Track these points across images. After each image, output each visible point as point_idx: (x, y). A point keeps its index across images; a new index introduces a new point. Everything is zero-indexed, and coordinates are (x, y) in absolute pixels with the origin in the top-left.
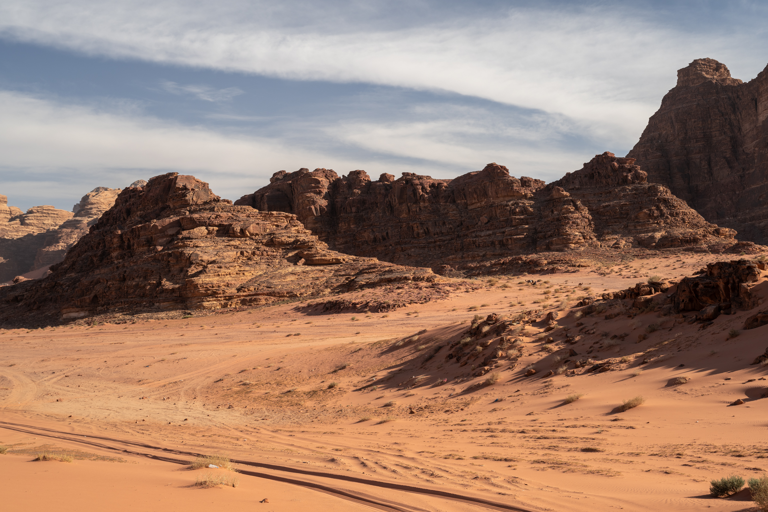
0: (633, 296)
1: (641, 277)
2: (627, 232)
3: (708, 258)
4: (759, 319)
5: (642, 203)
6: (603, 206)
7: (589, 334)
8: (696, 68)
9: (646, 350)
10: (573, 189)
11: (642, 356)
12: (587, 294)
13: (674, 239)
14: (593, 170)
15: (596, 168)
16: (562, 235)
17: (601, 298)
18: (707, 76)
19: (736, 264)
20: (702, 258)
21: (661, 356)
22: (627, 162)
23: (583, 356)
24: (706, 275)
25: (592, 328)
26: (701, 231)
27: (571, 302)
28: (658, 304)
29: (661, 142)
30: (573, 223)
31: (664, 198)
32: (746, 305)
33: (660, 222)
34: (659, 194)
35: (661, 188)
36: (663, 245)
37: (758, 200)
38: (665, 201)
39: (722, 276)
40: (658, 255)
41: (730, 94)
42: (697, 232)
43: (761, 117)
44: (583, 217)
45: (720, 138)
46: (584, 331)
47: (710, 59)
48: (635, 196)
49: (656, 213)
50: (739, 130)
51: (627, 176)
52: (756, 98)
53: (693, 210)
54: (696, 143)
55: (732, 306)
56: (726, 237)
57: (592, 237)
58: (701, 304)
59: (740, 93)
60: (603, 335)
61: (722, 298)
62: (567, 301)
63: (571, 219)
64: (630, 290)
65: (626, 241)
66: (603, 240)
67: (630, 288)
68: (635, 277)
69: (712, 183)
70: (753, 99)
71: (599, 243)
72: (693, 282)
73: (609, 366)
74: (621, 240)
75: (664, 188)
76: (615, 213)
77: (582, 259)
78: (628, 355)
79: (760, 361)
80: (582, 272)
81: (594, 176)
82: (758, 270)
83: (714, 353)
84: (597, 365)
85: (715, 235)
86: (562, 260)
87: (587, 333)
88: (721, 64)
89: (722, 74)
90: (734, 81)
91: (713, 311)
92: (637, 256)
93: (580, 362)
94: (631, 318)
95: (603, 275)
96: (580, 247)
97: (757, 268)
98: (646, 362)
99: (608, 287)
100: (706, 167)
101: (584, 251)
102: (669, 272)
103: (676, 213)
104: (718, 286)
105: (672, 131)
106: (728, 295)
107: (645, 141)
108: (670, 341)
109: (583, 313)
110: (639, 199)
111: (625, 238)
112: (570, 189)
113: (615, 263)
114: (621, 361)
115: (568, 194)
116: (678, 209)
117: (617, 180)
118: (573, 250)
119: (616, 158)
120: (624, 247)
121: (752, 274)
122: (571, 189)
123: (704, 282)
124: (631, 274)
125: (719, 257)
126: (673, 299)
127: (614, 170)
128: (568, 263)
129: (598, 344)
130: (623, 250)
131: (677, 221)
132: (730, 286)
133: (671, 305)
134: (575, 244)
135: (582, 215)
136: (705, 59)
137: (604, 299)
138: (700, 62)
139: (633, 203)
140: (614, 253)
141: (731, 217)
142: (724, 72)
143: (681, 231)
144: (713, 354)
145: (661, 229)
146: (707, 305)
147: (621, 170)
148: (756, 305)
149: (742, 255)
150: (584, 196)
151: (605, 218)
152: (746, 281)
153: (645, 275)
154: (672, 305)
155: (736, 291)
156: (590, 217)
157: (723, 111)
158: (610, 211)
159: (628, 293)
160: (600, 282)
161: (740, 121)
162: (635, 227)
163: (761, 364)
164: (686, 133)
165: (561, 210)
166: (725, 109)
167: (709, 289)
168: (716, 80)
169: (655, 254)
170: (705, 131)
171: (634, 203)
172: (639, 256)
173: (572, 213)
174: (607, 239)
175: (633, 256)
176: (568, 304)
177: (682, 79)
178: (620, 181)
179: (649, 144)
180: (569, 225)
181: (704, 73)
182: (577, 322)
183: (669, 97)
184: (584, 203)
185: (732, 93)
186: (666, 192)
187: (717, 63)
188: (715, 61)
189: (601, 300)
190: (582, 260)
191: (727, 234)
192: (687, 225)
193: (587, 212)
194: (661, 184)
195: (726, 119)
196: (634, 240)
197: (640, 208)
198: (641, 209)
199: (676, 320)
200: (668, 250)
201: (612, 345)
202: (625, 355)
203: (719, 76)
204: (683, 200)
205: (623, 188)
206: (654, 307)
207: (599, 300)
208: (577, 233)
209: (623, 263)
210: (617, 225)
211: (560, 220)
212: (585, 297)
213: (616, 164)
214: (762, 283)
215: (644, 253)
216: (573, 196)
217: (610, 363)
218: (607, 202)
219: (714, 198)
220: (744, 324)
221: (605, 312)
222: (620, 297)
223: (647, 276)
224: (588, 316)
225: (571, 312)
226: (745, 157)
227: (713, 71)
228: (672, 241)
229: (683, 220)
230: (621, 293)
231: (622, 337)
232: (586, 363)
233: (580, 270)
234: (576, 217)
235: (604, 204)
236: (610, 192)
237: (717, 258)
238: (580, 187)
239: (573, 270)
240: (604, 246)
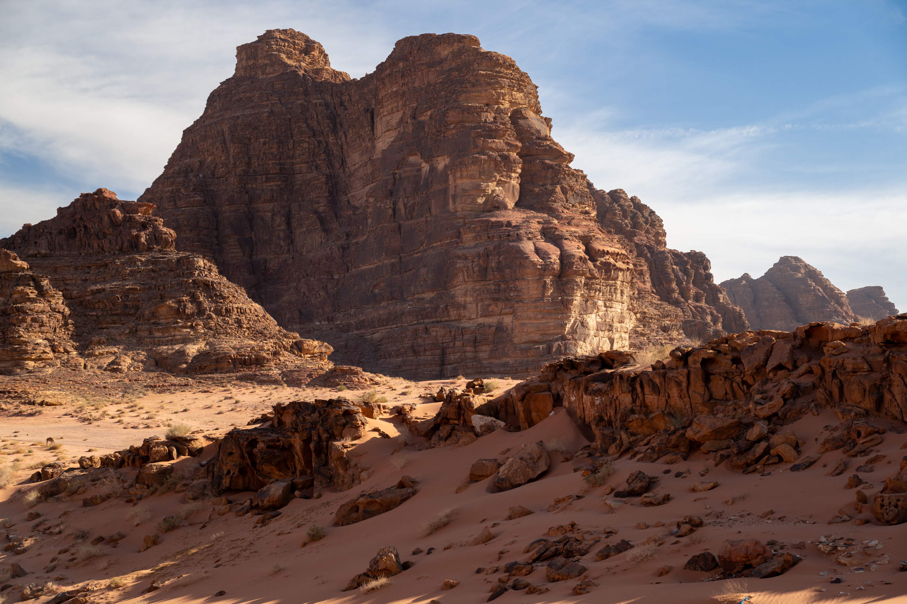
0: (137, 463)
1: (158, 426)
2: (134, 341)
3: (281, 394)
4: (361, 508)
5: (164, 288)
6: (92, 291)
7: (51, 534)
8: (270, 45)
9: (156, 565)
10: (35, 256)
11: (150, 575)
12: (56, 458)
13: (222, 358)
14: (74, 221)
15: (81, 219)
16: (11, 344)
17: (77, 465)
18: (289, 62)
19: (325, 405)
20: (271, 394)
21: (184, 576)
22: (140, 209)
23: (37, 578)
24: (272, 425)
25: (57, 523)
26: (269, 345)
27: (20, 473)
28: (183, 478)
29: (204, 177)
30: (34, 320)
31: (206, 281)
32: (340, 482)
33: (196, 325)
34: (197, 272)
35: (201, 262)
36: (200, 367)
37: (372, 291)
38: (208, 287)
39: (300, 428)
40: (192, 387)
41: (329, 98)
42: (262, 346)
43: (381, 144)
44: (54, 310)
45: (309, 176)
46: (41, 528)
47: (294, 32)
48: (153, 275)
49: (190, 308)
50: (342, 165)
51: (138, 237)
52: (373, 109)
53: (257, 306)
54: (266, 182)
55: (315, 483)
56: (313, 357)
57: (69, 349)
58: (260, 478)
59: (346, 98)
60: (77, 537)
61: (299, 467)
62: (11, 471)
63: (30, 312)
64: (133, 452)
65: (133, 359)
66: (89, 355)
67: (132, 447)
68: (148, 427)
69: (293, 258)
70: (368, 110)
71: (82, 361)
72: (248, 439)
73: (86, 595)
74: (123, 357)
75: (206, 261)
76: (114, 305)
77: (49, 390)
78: (123, 574)
79: (359, 585)
80: (47, 415)
81: (75, 233)
82: (362, 418)
83: (280, 570)
84: (64, 594)
85: (294, 353)
86: (9, 392)
87: (48, 532)
88: (314, 42)
89: (315, 61)
90: (336, 74)
91: (281, 492)
92: (153, 387)
93: (31, 589)
94: (132, 504)
95: (86, 423)
96: (44, 367)
97: (361, 415)
98: (156, 588)
99: (95, 445)
100: (283, 227)
101: (52, 376)
102: (211, 419)
103: (226, 309)
104: (291, 446)
105: (223, 158)
106: (308, 463)
107: (173, 173)
108: (202, 547)
109: (42, 494)
110: (159, 280)
111: (130, 353)
112: (29, 256)
113: (112, 399)
114: (110, 586)
115: (25, 265)
116: (231, 302)
117: (120, 244)
118: (30, 372)
119: (118, 201)
120: (129, 368)
121: (352, 424)
122: (32, 256)
123: (266, 439)
124: (141, 422)
125: (300, 394)
126: (211, 468)
127: (114, 223)
128: (20, 397)
129: (68, 554)
130: (127, 376)
131: (228, 324)
132: (312, 446)
133: (206, 480)
134: (35, 360)
135: (50, 306)
136: (285, 31)
137: (83, 468)
138: (277, 35)
139: (147, 287)
140: (109, 381)
141: (324, 320)
142: (319, 57)
143: (235, 342)
144: (278, 571)
145: (197, 338)
146: (272, 480)
147: (128, 225)
148: (357, 481)
149: (340, 390)
150: (55, 271)
151: (94, 313)
152: (342, 437)
153: (167, 423)
154: (209, 480)
155: (323, 456)
156: (67, 311)
157: (315, 128)
158: (105, 301)
159: (129, 457)
160: (81, 434)
161: (345, 147)
162: (151, 333)
163: (361, 588)
164: (248, 164)
165: (11, 296)
166: (319, 124)
167: (276, 451)
168: (305, 71)
169: (186, 385)
170: (282, 161)
171: (150, 288)
172: (155, 386)
173: (33, 301)
174: (97, 353)
175: (145, 387)
176: (13, 476)
177: (244, 63)
178: (126, 244)
179: (181, 179)
180: (25, 325)
181: (283, 56)
182: (30, 511)
183: (219, 95)
184: (55, 283)
185: (332, 95)
186: (210, 270)
187: (307, 40)
188: (303, 35)
189: (78, 469)
190: (48, 393)
191: (316, 350)
192: (245, 332)
193: (61, 301)
194: (201, 254)
195: (320, 142)
196: (148, 357)
197: (161, 298)
198: (163, 299)
199: (214, 509)
200: (209, 378)
201: (94, 556)
202: (117, 575)
203: (311, 63)
204: (240, 285)
205: (130, 259)
206: (175, 484)
207: (73, 469)
208: (40, 341)
209: (125, 400)
210: (118, 328)
211: (9, 314)
212: (47, 464)
213: (118, 212)
214: (368, 442)
215: (165, 381)
216: (34, 269)
217: (88, 590)
218: (99, 283)
219: (295, 284)
220: (334, 515)
221: (84, 492)
222: (113, 464)
223: (169, 426)
224: (50, 500)
225: (19, 491)
226: (350, 212)
227: (300, 53)
228: (217, 361)
229: (239, 322)
230: (116, 457)
231: (113, 541)
232: (41, 590)
233: (44, 412)
234: (40, 310)
235: (94, 288)
236: (106, 265)
237: (297, 395)
238: (48, 252)
239: (29, 412)
240: (92, 367)
